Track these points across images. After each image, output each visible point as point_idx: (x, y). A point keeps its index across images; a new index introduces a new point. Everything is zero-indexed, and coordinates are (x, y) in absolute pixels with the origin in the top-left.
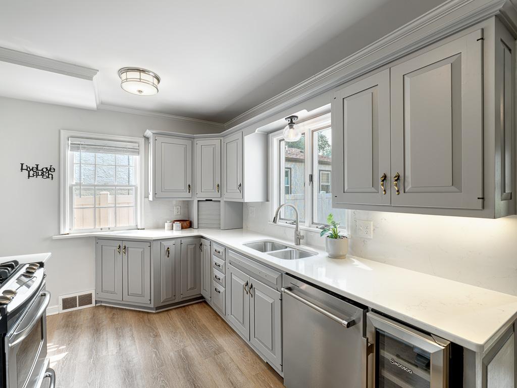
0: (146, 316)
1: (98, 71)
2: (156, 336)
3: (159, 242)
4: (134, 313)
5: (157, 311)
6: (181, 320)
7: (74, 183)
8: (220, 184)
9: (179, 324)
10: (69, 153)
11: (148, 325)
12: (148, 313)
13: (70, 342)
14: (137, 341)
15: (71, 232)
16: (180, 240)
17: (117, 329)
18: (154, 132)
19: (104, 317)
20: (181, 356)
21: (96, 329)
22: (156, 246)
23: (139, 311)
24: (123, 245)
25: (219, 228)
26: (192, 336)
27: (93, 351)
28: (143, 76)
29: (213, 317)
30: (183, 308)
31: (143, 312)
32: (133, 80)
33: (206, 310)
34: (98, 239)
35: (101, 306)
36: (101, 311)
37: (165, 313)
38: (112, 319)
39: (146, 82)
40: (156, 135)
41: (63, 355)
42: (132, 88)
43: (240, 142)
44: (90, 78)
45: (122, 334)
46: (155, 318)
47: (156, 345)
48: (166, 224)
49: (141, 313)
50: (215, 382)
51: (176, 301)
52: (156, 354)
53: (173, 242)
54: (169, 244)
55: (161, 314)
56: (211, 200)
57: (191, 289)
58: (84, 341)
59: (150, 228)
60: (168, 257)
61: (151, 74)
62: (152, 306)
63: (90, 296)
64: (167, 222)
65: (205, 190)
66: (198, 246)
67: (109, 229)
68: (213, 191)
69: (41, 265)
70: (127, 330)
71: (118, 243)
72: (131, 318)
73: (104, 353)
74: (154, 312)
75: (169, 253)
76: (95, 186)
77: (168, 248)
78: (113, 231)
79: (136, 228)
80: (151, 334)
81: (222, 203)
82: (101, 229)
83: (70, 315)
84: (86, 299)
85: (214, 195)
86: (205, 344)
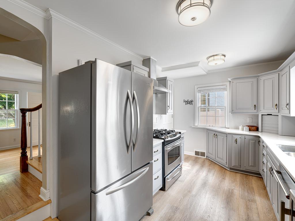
0: (224, 170)
1: (200, 62)
2: (224, 179)
3: (231, 135)
4: (220, 167)
5: (230, 170)
6: (241, 179)
7: (199, 106)
8: (278, 104)
9: (238, 180)
10: (198, 94)
11: (223, 173)
12: (226, 169)
13: (193, 165)
14: (214, 176)
15: (198, 125)
16: (244, 136)
17: (209, 169)
18: (232, 78)
19: (207, 163)
20: (229, 191)
21: (203, 165)
22: (229, 137)
23: (222, 167)
24: (216, 134)
25: (278, 134)
26: (241, 187)
27: (198, 172)
28: (215, 57)
29: (262, 187)
30: (246, 175)
31: (224, 168)
32: (211, 61)
33: (260, 182)
34: (208, 130)
35: (208, 159)
36: (208, 160)
37: (234, 173)
38: (210, 165)
39: (217, 59)
40: (233, 80)
41: (190, 168)
42: (212, 64)
43: (288, 73)
44: (197, 65)
45: (211, 171)
46: (228, 173)
47: (221, 182)
48: (240, 127)
49: (222, 168)
50: (239, 208)
51: (241, 169)
52: (219, 184)
53: (240, 136)
54: (238, 137)
55: (232, 172)
56: (271, 115)
57: (251, 166)
58: (197, 167)
59: (232, 128)
60: (236, 143)
61: (220, 55)
62: (227, 166)
63: (204, 153)
64: (240, 126)
65: (266, 107)
66: (257, 142)
67: (213, 126)
68: (273, 108)
69: (180, 133)
70: (213, 171)
71: (214, 133)
72: (217, 168)
73: (201, 174)
74: (229, 170)
75: (236, 142)
76: (216, 107)
77: (236, 139)
78: (214, 127)
79: (225, 127)
80: (222, 177)
81: (280, 117)
82: (209, 126)
83: (197, 158)
84: (203, 154)
85: (274, 111)
86: (246, 194)
